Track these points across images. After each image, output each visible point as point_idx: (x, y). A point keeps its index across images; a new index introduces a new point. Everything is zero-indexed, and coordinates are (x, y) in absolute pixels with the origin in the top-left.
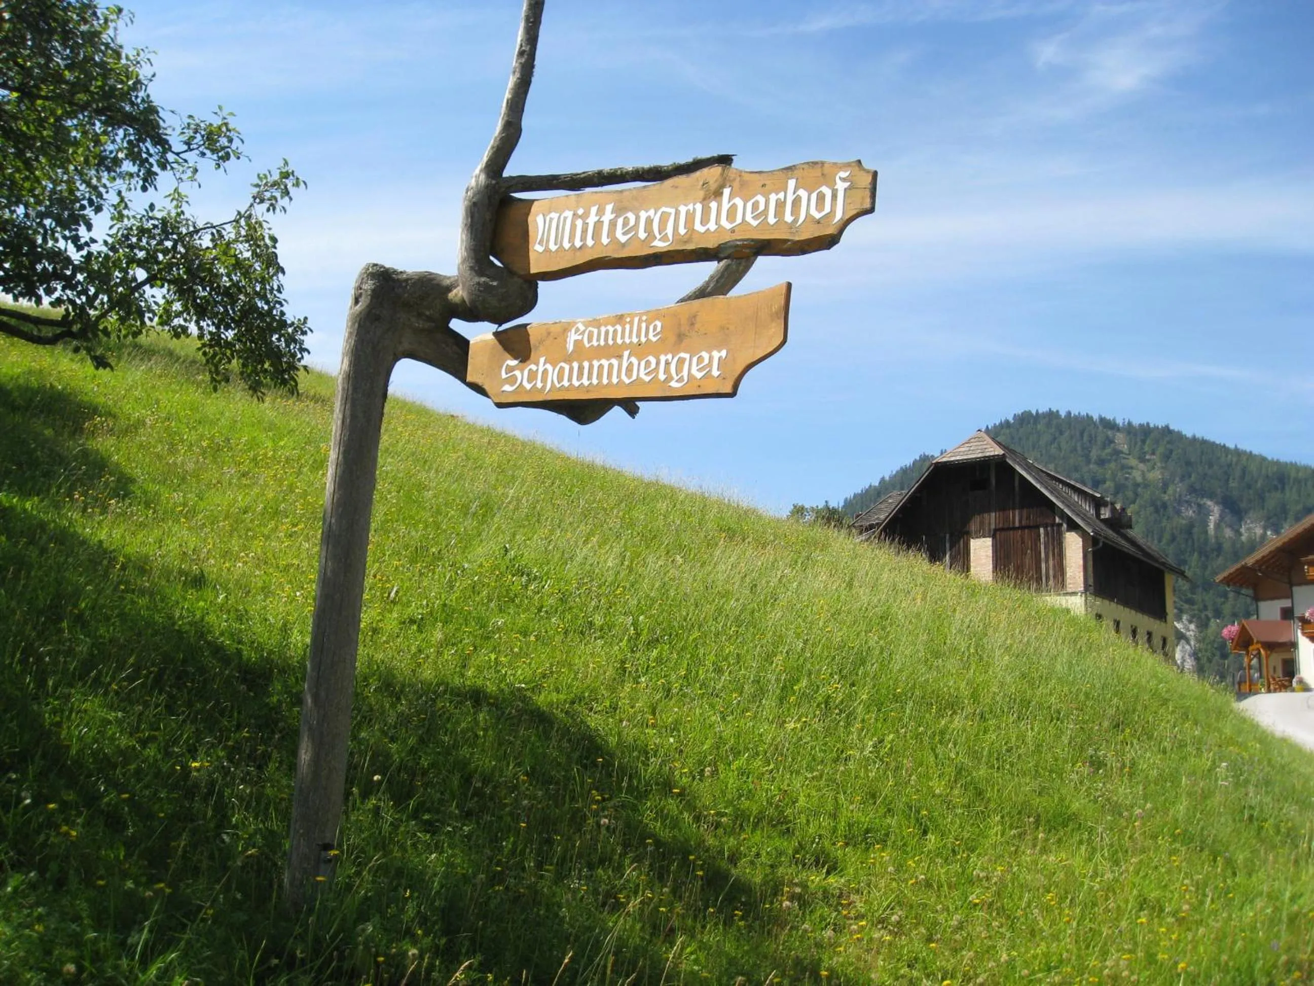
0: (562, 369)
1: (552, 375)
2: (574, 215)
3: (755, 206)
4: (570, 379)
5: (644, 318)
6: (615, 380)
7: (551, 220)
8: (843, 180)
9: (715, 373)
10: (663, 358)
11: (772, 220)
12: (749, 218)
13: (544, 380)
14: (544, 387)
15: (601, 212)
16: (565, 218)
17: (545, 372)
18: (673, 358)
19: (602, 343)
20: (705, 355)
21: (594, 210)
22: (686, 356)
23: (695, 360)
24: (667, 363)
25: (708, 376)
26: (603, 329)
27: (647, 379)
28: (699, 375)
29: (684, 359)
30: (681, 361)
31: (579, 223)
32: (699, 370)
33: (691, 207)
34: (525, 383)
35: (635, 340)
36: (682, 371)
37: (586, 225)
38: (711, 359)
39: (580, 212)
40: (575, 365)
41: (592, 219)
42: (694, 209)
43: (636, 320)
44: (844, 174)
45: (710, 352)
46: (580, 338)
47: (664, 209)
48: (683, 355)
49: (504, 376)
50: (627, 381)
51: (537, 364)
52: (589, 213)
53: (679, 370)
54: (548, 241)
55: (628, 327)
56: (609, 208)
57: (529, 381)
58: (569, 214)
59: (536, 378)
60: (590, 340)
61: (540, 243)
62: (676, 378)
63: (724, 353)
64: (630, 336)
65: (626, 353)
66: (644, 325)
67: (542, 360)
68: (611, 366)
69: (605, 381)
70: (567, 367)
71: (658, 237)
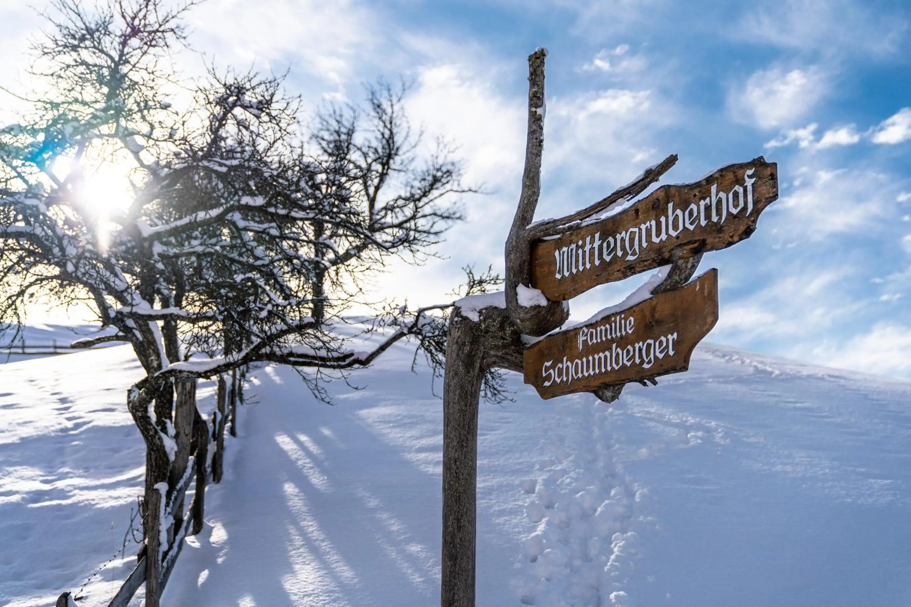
0: (577, 363)
1: (572, 371)
2: (577, 246)
3: (691, 214)
4: (582, 372)
5: (623, 316)
6: (609, 369)
7: (564, 252)
8: (750, 177)
9: (671, 353)
10: (637, 346)
11: (703, 223)
12: (687, 225)
13: (567, 375)
14: (568, 380)
15: (592, 241)
16: (572, 250)
17: (568, 367)
18: (643, 345)
19: (599, 340)
20: (663, 338)
21: (588, 239)
22: (651, 341)
23: (657, 343)
24: (640, 350)
25: (667, 355)
26: (599, 329)
27: (629, 364)
28: (661, 356)
29: (651, 344)
30: (649, 345)
31: (580, 252)
32: (661, 352)
33: (648, 224)
34: (557, 379)
35: (619, 334)
36: (650, 355)
37: (584, 252)
38: (667, 340)
39: (580, 243)
40: (584, 360)
41: (587, 248)
42: (651, 225)
43: (618, 318)
44: (750, 172)
45: (666, 336)
46: (585, 338)
47: (631, 230)
48: (649, 341)
49: (544, 375)
50: (617, 368)
51: (562, 363)
52: (585, 244)
53: (648, 355)
54: (563, 270)
55: (613, 324)
56: (597, 236)
57: (559, 377)
58: (573, 246)
59: (562, 375)
60: (591, 339)
61: (559, 272)
62: (647, 361)
63: (675, 335)
64: (616, 333)
65: (614, 346)
66: (623, 321)
67: (565, 359)
68: (606, 357)
69: (603, 370)
70: (579, 362)
71: (630, 253)
